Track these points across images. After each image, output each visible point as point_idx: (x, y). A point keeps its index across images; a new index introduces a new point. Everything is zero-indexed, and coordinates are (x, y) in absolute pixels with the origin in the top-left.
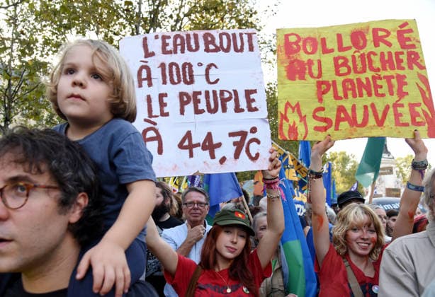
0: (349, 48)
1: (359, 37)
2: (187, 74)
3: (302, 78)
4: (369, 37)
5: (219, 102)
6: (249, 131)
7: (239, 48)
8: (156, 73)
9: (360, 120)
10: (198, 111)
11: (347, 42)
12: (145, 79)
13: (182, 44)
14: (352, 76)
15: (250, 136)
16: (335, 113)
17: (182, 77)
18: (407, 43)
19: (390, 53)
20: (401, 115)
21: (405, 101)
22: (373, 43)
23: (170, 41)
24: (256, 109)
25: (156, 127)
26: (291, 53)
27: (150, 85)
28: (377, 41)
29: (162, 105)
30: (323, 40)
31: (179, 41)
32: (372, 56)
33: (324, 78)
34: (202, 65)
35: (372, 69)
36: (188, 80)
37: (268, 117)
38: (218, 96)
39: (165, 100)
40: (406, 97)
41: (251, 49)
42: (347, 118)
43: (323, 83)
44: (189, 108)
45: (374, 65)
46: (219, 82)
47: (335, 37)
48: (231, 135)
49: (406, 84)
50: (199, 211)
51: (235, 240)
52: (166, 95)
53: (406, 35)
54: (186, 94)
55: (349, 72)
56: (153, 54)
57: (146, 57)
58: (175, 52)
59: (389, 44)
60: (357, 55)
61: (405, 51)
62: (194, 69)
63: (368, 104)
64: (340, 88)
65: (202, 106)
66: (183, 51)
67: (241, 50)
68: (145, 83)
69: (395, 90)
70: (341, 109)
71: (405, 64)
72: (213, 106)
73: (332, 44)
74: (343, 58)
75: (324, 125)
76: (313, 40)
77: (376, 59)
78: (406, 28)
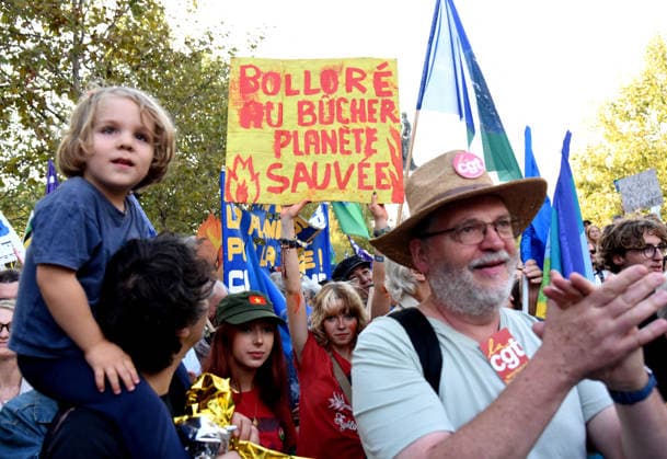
0: (316, 91)
1: (331, 78)
3: (258, 125)
4: (342, 78)
9: (320, 181)
11: (316, 83)
14: (317, 127)
16: (293, 171)
18: (384, 89)
19: (362, 101)
20: (366, 176)
21: (372, 160)
22: (344, 88)
26: (248, 93)
28: (351, 83)
30: (288, 78)
33: (285, 127)
35: (340, 120)
40: (374, 155)
42: (306, 179)
43: (283, 133)
45: (343, 115)
47: (303, 75)
49: (376, 139)
53: (384, 79)
55: (313, 123)
59: (363, 90)
60: (325, 100)
61: (380, 99)
63: (332, 162)
64: (301, 141)
69: (363, 146)
70: (301, 167)
71: (377, 116)
73: (297, 84)
74: (309, 103)
75: (280, 184)
76: (275, 77)
77: (346, 107)
78: (385, 70)
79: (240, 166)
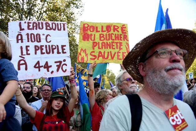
0: (105, 31)
1: (109, 28)
2: (38, 38)
3: (88, 40)
4: (112, 28)
5: (51, 50)
6: (63, 61)
7: (59, 29)
8: (25, 37)
9: (106, 57)
10: (42, 53)
11: (105, 29)
12: (20, 40)
13: (36, 26)
14: (105, 41)
15: (63, 63)
16: (98, 54)
17: (36, 39)
18: (124, 32)
19: (118, 34)
20: (119, 56)
21: (121, 51)
22: (113, 31)
23: (31, 25)
24: (65, 53)
25: (24, 59)
27: (22, 42)
28: (115, 30)
29: (27, 50)
30: (97, 27)
31: (35, 25)
32: (112, 35)
33: (95, 41)
34: (44, 35)
35: (112, 39)
36: (39, 41)
37: (70, 56)
38: (51, 47)
39: (28, 48)
40: (122, 50)
41: (64, 29)
42: (102, 56)
43: (95, 43)
44: (39, 52)
45: (112, 38)
46: (51, 42)
47: (101, 27)
48: (56, 62)
49: (122, 45)
50: (48, 94)
52: (29, 46)
53: (124, 29)
54: (38, 46)
56: (23, 29)
57: (20, 30)
58: (33, 29)
59: (118, 31)
60: (107, 34)
61: (123, 34)
62: (41, 36)
63: (109, 51)
64: (100, 45)
65: (44, 51)
66: (36, 29)
67: (60, 30)
68: (20, 41)
69: (118, 47)
70: (100, 52)
71: (122, 39)
72: (48, 51)
74: (103, 34)
75: (93, 57)
76: (93, 27)
78: (124, 26)
79: (82, 51)
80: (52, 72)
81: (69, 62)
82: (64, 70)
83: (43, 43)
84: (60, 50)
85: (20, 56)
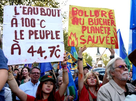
0: (93, 16)
1: (97, 13)
2: (33, 23)
3: (77, 24)
4: (100, 13)
5: (45, 35)
6: (56, 47)
7: (54, 15)
8: (20, 22)
9: (95, 41)
10: (36, 38)
11: (93, 14)
12: (14, 24)
13: (31, 11)
14: (94, 26)
15: (57, 48)
16: (87, 38)
17: (30, 24)
18: (111, 17)
19: (106, 19)
20: (108, 40)
21: (110, 36)
22: (101, 15)
23: (26, 10)
24: (59, 38)
25: (18, 44)
27: (17, 26)
28: (102, 15)
29: (21, 35)
30: (85, 12)
31: (30, 10)
32: (100, 20)
33: (85, 25)
34: (39, 20)
35: (100, 24)
36: (33, 26)
37: (64, 42)
38: (45, 32)
39: (23, 33)
41: (59, 16)
42: (91, 40)
43: (84, 27)
44: (33, 37)
45: (101, 23)
46: (45, 27)
47: (89, 11)
48: (49, 48)
49: (110, 30)
50: (37, 76)
51: (49, 86)
52: (23, 31)
53: (111, 14)
54: (32, 31)
55: (93, 24)
56: (18, 14)
57: (15, 15)
58: (28, 14)
59: (106, 17)
60: (96, 18)
61: (110, 20)
62: (35, 21)
63: (98, 36)
64: (90, 29)
65: (38, 36)
66: (31, 14)
67: (55, 16)
68: (14, 25)
69: (107, 32)
70: (90, 37)
72: (42, 36)
73: (88, 14)
74: (91, 19)
75: (83, 42)
76: (82, 11)
77: (102, 21)
78: (111, 12)
79: (72, 35)
80: (46, 57)
81: (62, 47)
82: (58, 56)
83: (38, 28)
84: (54, 36)
85: (14, 41)
